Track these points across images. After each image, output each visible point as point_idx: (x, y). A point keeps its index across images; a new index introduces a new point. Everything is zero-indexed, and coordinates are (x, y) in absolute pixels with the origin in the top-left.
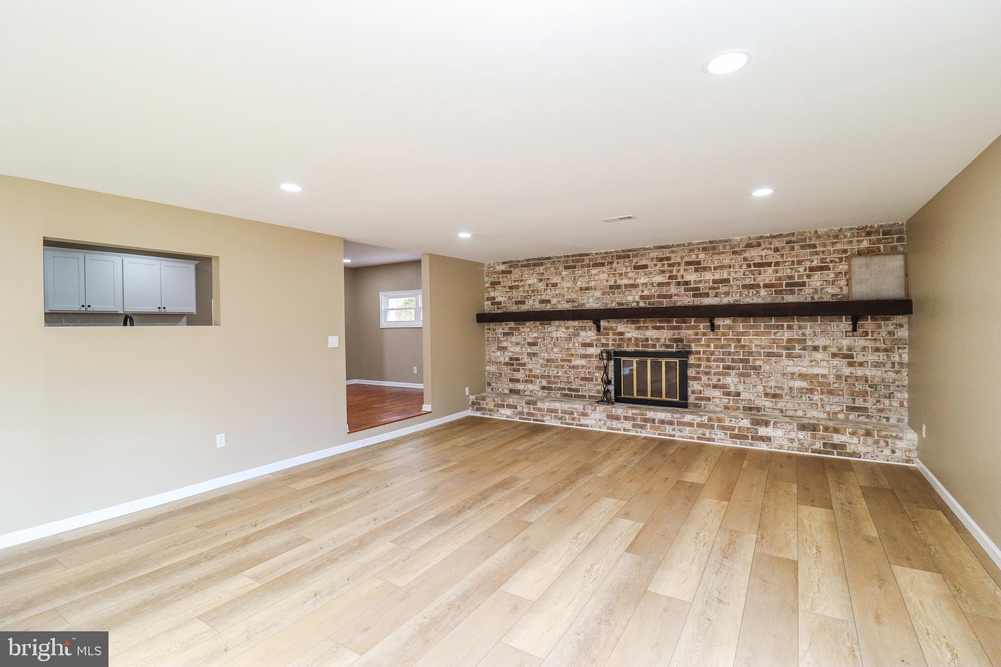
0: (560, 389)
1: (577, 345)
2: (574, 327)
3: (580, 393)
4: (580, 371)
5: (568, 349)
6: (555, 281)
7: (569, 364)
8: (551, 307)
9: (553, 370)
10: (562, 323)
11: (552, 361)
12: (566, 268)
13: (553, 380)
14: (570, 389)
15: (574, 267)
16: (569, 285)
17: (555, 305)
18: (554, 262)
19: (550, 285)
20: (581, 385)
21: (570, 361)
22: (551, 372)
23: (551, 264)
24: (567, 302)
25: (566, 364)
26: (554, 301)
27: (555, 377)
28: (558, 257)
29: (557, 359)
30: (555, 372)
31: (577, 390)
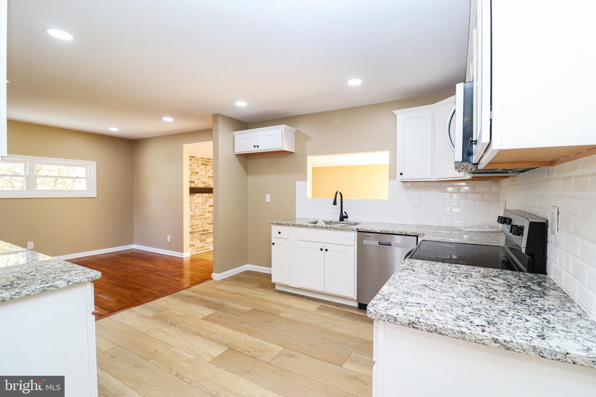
0: (199, 231)
1: (207, 206)
2: (206, 197)
3: (208, 232)
4: (208, 220)
5: (203, 209)
6: (196, 170)
7: (203, 217)
8: (195, 185)
9: (196, 221)
10: (200, 195)
11: (196, 216)
12: (203, 164)
13: (195, 227)
14: (204, 231)
15: (206, 165)
16: (204, 174)
17: (196, 184)
18: (196, 160)
19: (194, 173)
20: (209, 227)
21: (203, 215)
22: (194, 223)
23: (195, 161)
24: (202, 183)
25: (201, 217)
26: (196, 182)
27: (196, 225)
28: (199, 158)
29: (197, 215)
30: (196, 222)
31: (207, 230)
